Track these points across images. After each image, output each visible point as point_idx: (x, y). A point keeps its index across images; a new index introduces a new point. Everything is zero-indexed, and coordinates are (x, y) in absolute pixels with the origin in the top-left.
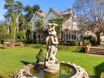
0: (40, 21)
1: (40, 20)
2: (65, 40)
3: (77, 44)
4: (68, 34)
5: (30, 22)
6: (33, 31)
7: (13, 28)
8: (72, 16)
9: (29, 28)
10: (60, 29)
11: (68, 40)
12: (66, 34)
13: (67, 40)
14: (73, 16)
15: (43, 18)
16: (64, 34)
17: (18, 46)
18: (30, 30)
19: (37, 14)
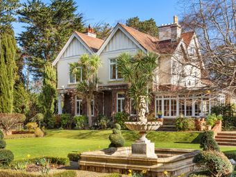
0: (87, 63)
1: (86, 59)
2: (160, 116)
3: (190, 126)
4: (170, 99)
5: (54, 64)
6: (62, 92)
7: (8, 82)
8: (181, 46)
9: (51, 80)
10: (147, 87)
11: (170, 117)
12: (163, 99)
13: (166, 117)
14: (184, 45)
15: (96, 50)
16: (159, 99)
17: (27, 135)
18: (54, 86)
19: (75, 38)
